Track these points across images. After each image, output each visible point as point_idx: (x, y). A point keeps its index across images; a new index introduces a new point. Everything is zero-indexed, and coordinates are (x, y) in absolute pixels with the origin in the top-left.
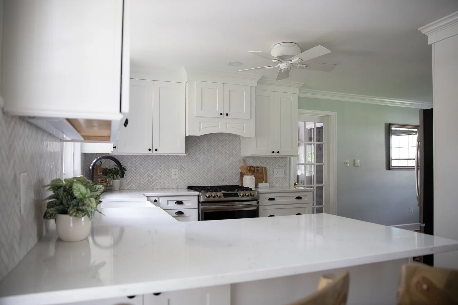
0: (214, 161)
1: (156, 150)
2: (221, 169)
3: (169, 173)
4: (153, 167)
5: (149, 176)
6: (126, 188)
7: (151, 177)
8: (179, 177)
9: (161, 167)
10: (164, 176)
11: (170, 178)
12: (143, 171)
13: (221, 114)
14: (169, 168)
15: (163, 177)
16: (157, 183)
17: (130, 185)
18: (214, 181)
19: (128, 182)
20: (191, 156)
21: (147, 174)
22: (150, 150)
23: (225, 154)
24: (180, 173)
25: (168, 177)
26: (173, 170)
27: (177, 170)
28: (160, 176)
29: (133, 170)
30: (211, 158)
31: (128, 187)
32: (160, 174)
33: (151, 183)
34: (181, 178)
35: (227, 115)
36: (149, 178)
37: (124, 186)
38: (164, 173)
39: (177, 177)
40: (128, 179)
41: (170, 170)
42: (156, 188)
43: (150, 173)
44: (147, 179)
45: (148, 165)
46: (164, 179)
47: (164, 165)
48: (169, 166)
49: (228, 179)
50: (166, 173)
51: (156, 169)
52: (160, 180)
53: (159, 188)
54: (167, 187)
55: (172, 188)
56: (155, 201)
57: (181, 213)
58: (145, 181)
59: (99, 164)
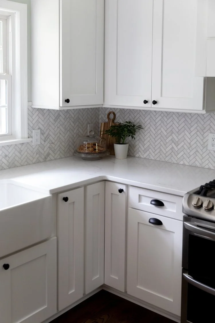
1: (155, 102)
3: (205, 140)
4: (180, 128)
5: (173, 142)
6: (142, 156)
7: (177, 144)
9: (192, 129)
10: (195, 145)
11: (204, 150)
12: (165, 134)
14: (205, 131)
15: (193, 147)
16: (185, 156)
17: (148, 152)
19: (145, 147)
21: (170, 138)
22: (146, 102)
25: (202, 148)
26: (210, 136)
28: (190, 144)
29: (152, 130)
31: (145, 156)
32: (189, 141)
33: (176, 153)
36: (173, 144)
37: (139, 153)
38: (195, 140)
40: (145, 142)
41: (205, 135)
42: (182, 163)
43: (175, 137)
44: (171, 147)
45: (172, 123)
46: (195, 150)
47: (196, 125)
48: (205, 129)
50: (200, 140)
51: (184, 131)
52: (189, 151)
53: (187, 164)
54: (198, 165)
55: (207, 167)
56: (121, 191)
57: (158, 223)
58: (167, 150)
59: (112, 116)
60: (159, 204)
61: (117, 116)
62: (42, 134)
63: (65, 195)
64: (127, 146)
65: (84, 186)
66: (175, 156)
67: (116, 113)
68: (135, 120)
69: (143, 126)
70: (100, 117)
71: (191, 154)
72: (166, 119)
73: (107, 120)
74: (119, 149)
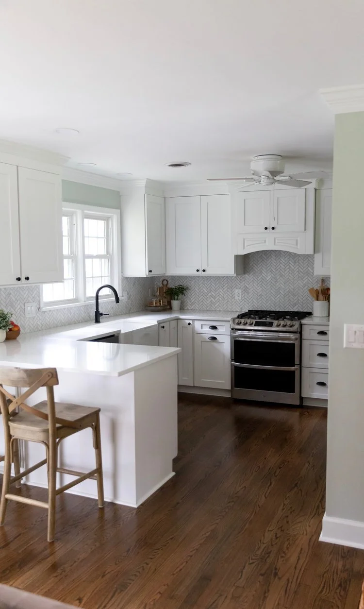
0: (284, 281)
1: (204, 271)
2: (293, 291)
3: (232, 294)
4: (216, 287)
6: (189, 308)
7: (214, 298)
8: (243, 298)
9: (224, 287)
10: (227, 297)
11: (233, 300)
12: (206, 292)
13: (266, 228)
14: (233, 288)
15: (225, 299)
16: (220, 305)
17: (194, 305)
18: (283, 305)
19: (192, 302)
20: (257, 274)
21: (209, 294)
22: (198, 271)
23: (297, 273)
24: (244, 295)
25: (231, 299)
26: (237, 291)
27: (240, 291)
28: (223, 297)
29: (196, 290)
30: (281, 278)
31: (192, 308)
32: (222, 295)
33: (214, 304)
34: (245, 300)
35: (273, 228)
36: (212, 298)
37: (187, 306)
38: (227, 294)
39: (240, 298)
40: (192, 299)
41: (233, 290)
42: (218, 310)
43: (213, 293)
44: (210, 300)
46: (226, 301)
47: (227, 285)
48: (233, 286)
49: (302, 304)
50: (230, 294)
51: (219, 289)
52: (223, 302)
53: (222, 310)
54: (229, 310)
55: (235, 310)
56: (189, 324)
57: (214, 339)
58: (208, 302)
59: (165, 283)
60: (214, 328)
61: (169, 282)
62: (128, 294)
63: (162, 325)
64: (180, 301)
65: (169, 321)
66: (213, 306)
67: (168, 280)
68: (184, 284)
69: (190, 288)
70: (155, 283)
71: (224, 303)
72: (206, 282)
73: (161, 285)
74: (175, 303)
